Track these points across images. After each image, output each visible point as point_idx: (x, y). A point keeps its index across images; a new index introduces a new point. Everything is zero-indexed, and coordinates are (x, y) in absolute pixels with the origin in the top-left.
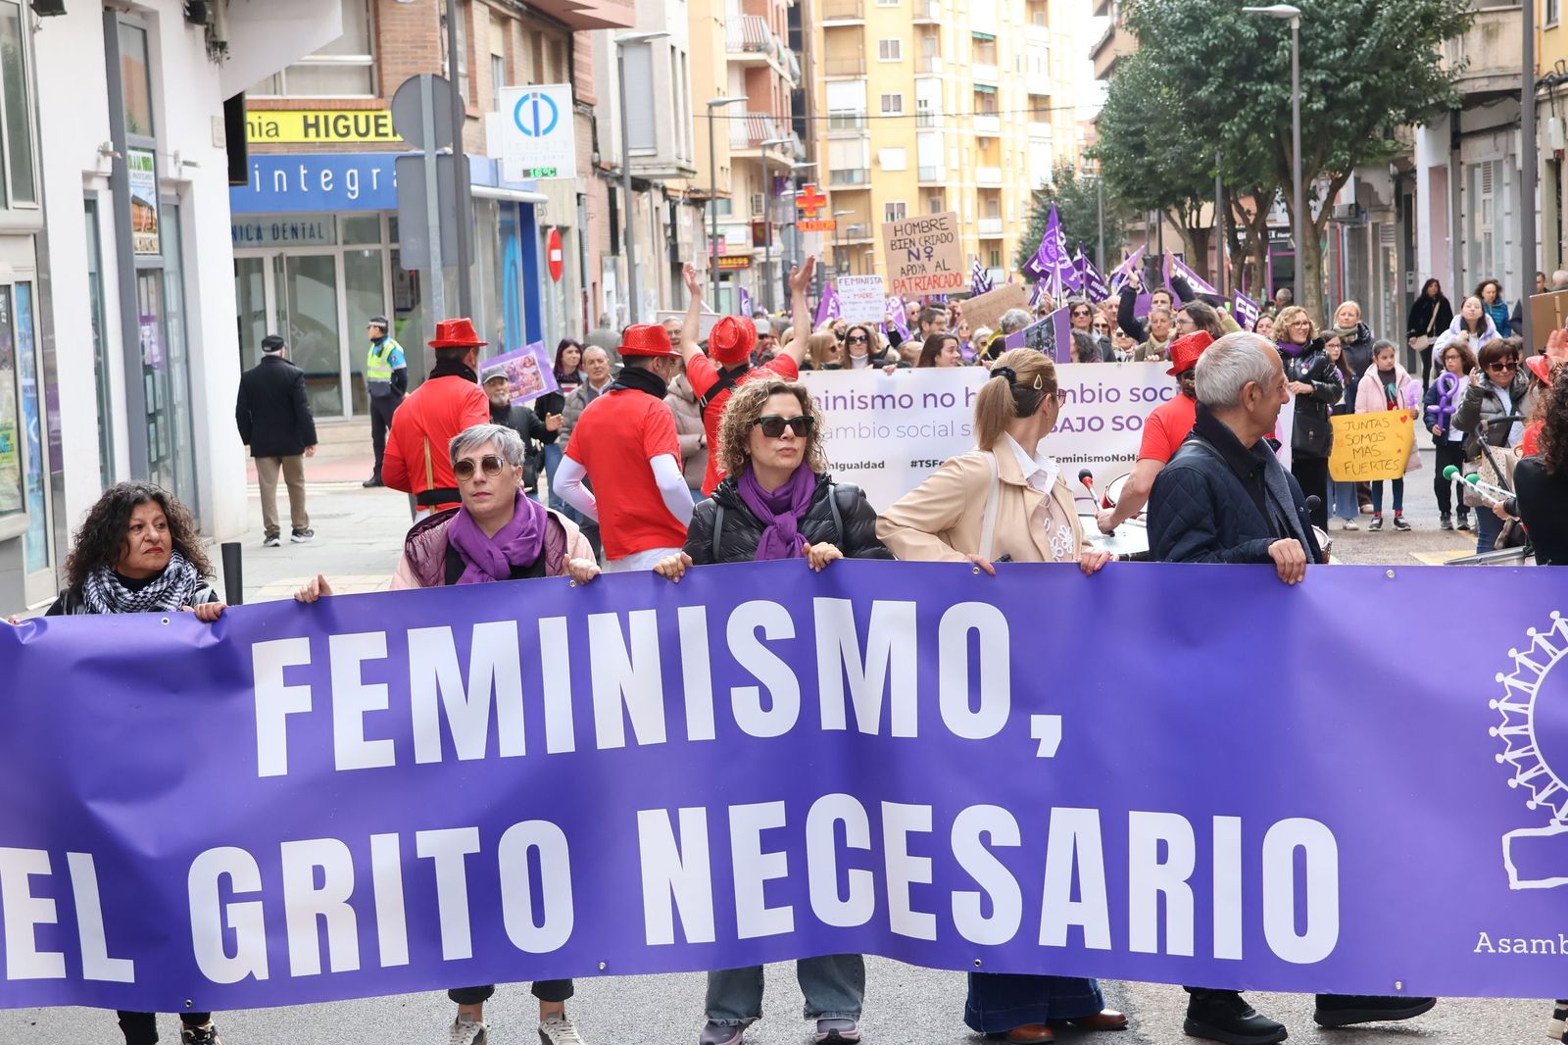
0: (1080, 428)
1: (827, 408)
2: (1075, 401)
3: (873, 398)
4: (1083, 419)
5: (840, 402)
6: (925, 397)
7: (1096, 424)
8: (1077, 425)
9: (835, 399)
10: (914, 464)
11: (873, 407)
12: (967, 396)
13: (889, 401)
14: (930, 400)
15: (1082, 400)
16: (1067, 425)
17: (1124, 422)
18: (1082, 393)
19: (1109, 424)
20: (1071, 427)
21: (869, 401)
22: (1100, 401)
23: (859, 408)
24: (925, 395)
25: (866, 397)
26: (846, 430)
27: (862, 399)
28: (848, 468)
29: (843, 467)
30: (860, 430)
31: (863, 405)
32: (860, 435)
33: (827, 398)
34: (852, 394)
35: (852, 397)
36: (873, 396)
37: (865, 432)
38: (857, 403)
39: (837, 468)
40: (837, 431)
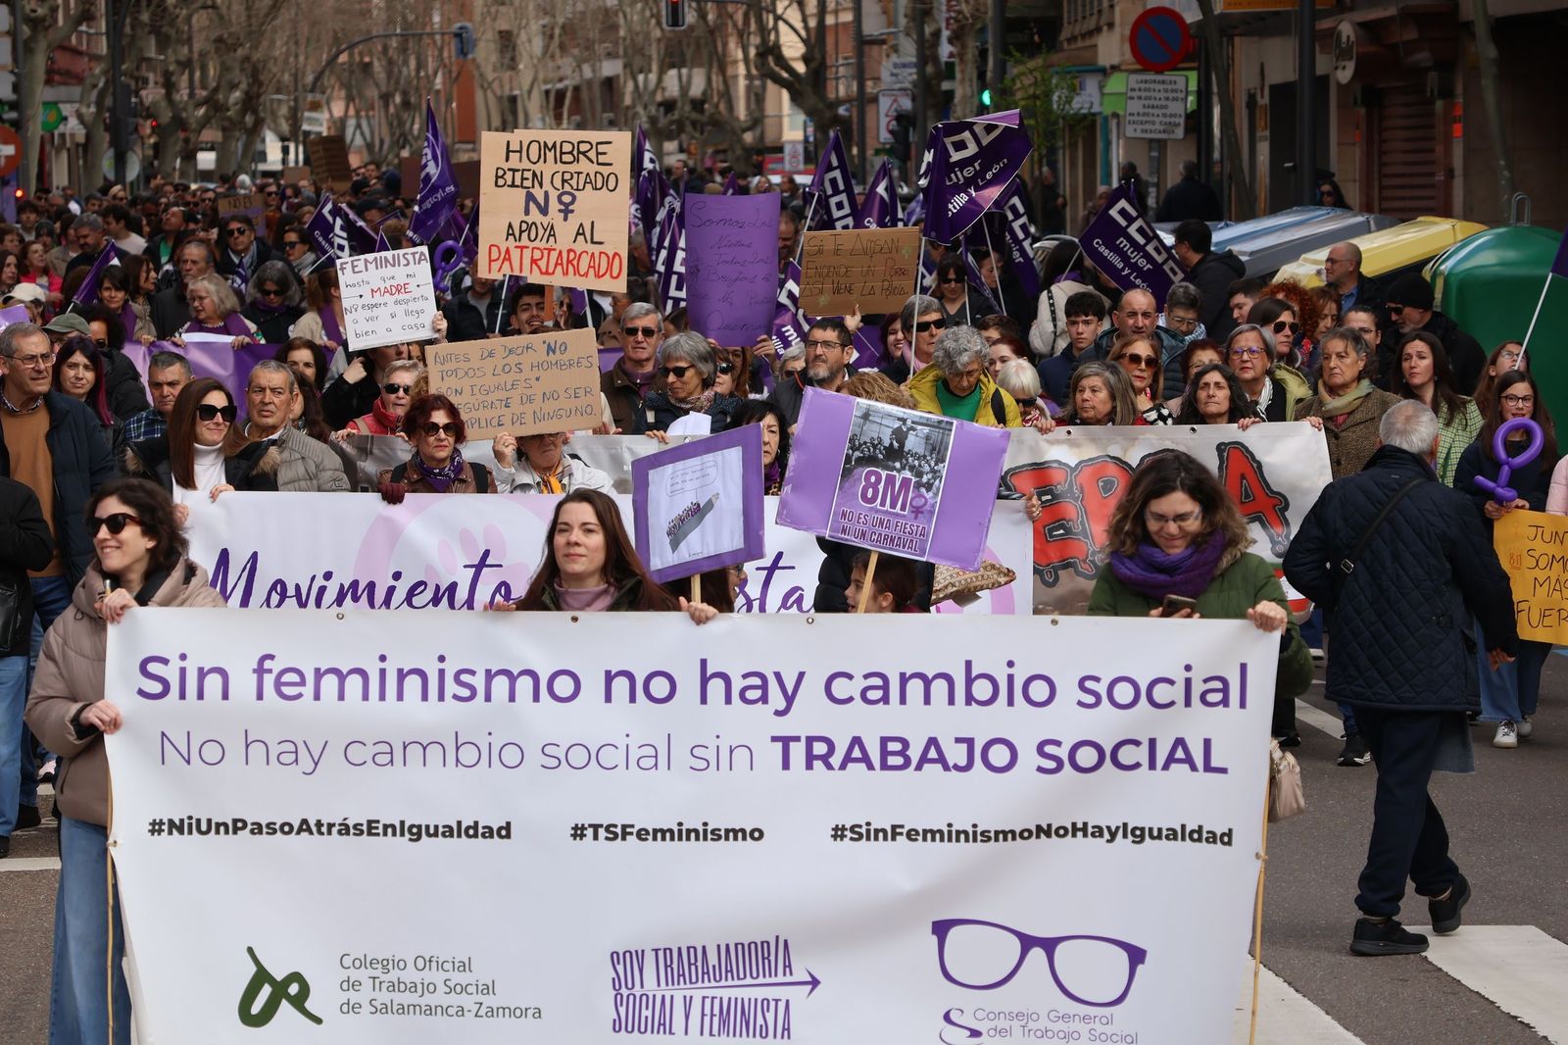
0: (963, 762)
1: (382, 697)
2: (951, 701)
3: (489, 676)
4: (970, 742)
5: (413, 683)
6: (609, 677)
7: (998, 755)
8: (956, 754)
9: (402, 675)
10: (578, 832)
11: (488, 698)
12: (705, 680)
13: (525, 685)
14: (621, 685)
15: (970, 699)
16: (933, 754)
17: (1063, 752)
18: (970, 681)
19: (1029, 758)
20: (941, 760)
21: (478, 682)
22: (1011, 703)
23: (456, 697)
24: (608, 673)
25: (473, 673)
26: (425, 749)
27: (464, 678)
28: (429, 835)
29: (416, 833)
30: (457, 749)
31: (466, 693)
32: (457, 760)
33: (383, 672)
34: (442, 666)
35: (442, 672)
36: (488, 672)
37: (468, 755)
38: (451, 688)
39: (402, 834)
40: (405, 748)
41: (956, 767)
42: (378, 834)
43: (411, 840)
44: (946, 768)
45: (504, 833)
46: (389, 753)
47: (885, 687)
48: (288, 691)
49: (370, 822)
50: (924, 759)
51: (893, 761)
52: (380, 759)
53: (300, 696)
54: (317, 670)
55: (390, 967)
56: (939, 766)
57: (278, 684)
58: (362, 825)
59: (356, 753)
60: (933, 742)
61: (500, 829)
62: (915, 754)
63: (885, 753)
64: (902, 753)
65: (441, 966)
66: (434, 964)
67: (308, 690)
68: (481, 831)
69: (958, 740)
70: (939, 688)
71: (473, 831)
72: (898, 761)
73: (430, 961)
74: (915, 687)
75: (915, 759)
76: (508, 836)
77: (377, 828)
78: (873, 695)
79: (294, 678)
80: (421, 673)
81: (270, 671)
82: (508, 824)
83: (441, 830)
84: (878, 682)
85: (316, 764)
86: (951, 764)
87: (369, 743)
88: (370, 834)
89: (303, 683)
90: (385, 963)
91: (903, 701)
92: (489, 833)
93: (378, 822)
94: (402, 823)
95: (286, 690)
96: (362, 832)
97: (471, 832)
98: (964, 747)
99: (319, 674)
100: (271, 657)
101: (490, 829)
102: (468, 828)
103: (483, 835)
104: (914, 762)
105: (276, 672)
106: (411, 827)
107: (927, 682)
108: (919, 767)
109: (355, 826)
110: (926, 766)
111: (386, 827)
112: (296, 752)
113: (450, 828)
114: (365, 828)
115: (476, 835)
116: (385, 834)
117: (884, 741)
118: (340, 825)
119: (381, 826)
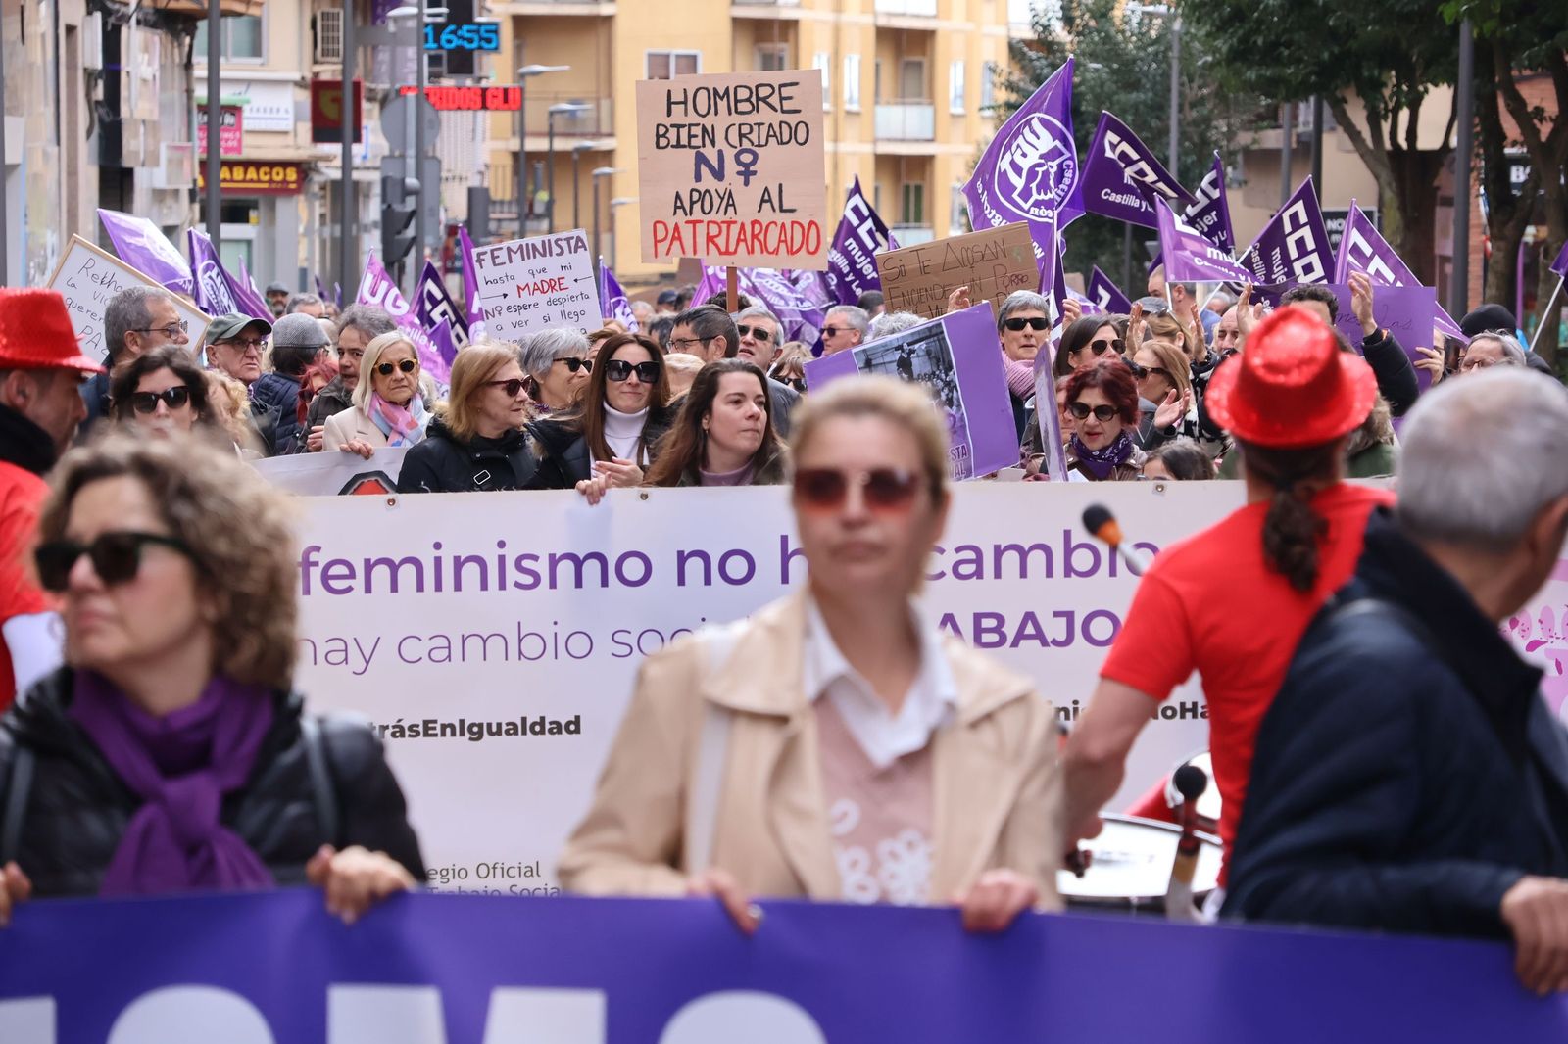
0: (1062, 637)
1: (438, 587)
2: (1049, 573)
3: (554, 561)
4: (1069, 616)
5: (471, 571)
6: (682, 558)
7: (1101, 628)
8: (1055, 629)
9: (458, 564)
11: (553, 584)
12: (786, 559)
13: (592, 569)
14: (694, 566)
15: (1069, 570)
16: (1030, 629)
18: (1069, 551)
20: (1039, 635)
21: (542, 567)
22: (1113, 572)
23: (518, 585)
24: (680, 554)
25: (535, 558)
26: (485, 641)
27: (526, 564)
28: (491, 733)
29: (477, 732)
30: (520, 640)
31: (529, 580)
32: (521, 653)
33: (438, 561)
34: (501, 552)
35: (502, 560)
36: (552, 557)
37: (532, 646)
38: (512, 575)
39: (462, 734)
40: (464, 641)
41: (1055, 643)
42: (436, 735)
43: (471, 739)
44: (1044, 643)
45: (572, 727)
46: (446, 649)
47: (979, 561)
48: (336, 584)
49: (426, 722)
50: (1020, 636)
51: (987, 638)
52: (436, 655)
53: (349, 589)
54: (367, 562)
55: (450, 876)
56: (1036, 643)
57: (326, 578)
58: (418, 726)
59: (411, 649)
60: (1030, 617)
61: (569, 723)
62: (1011, 630)
63: (978, 631)
64: (997, 630)
65: (506, 872)
66: (498, 871)
67: (359, 582)
68: (547, 726)
69: (1057, 614)
70: (1037, 559)
71: (539, 727)
72: (993, 638)
73: (494, 868)
74: (1011, 560)
75: (1011, 635)
76: (577, 731)
77: (435, 728)
78: (965, 569)
79: (344, 570)
80: (480, 561)
81: (316, 564)
82: (578, 718)
83: (504, 727)
84: (971, 555)
85: (367, 663)
86: (1049, 640)
87: (425, 636)
88: (426, 735)
89: (352, 575)
90: (444, 872)
91: (998, 574)
92: (557, 728)
93: (435, 721)
94: (462, 722)
95: (334, 584)
96: (418, 733)
97: (537, 728)
98: (1063, 621)
99: (369, 566)
100: (318, 549)
101: (558, 724)
102: (534, 724)
103: (551, 731)
104: (1010, 638)
105: (322, 565)
106: (472, 725)
107: (1023, 554)
108: (1015, 644)
109: (410, 728)
110: (1023, 643)
111: (444, 727)
112: (346, 651)
113: (515, 725)
114: (421, 729)
115: (542, 732)
116: (443, 734)
117: (978, 617)
118: (394, 727)
119: (438, 726)
